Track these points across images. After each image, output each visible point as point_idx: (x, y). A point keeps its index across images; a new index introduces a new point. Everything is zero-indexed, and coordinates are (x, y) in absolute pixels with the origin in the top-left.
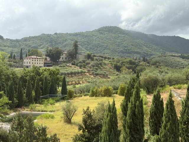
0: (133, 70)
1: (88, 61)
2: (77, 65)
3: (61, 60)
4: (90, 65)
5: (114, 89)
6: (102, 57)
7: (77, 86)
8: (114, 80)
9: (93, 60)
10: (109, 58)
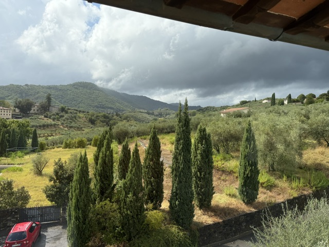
0: (107, 124)
1: (62, 114)
2: (50, 118)
3: (32, 111)
4: (63, 118)
5: (88, 141)
6: (77, 110)
7: (50, 138)
8: (88, 133)
9: (67, 112)
10: (83, 112)
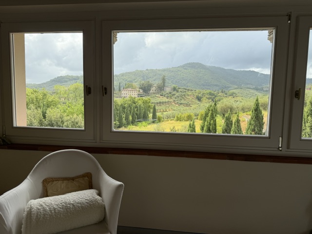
1: (174, 93)
2: (165, 96)
3: (151, 91)
4: (175, 96)
5: (195, 116)
6: (186, 89)
7: (164, 113)
8: (195, 108)
9: (178, 91)
